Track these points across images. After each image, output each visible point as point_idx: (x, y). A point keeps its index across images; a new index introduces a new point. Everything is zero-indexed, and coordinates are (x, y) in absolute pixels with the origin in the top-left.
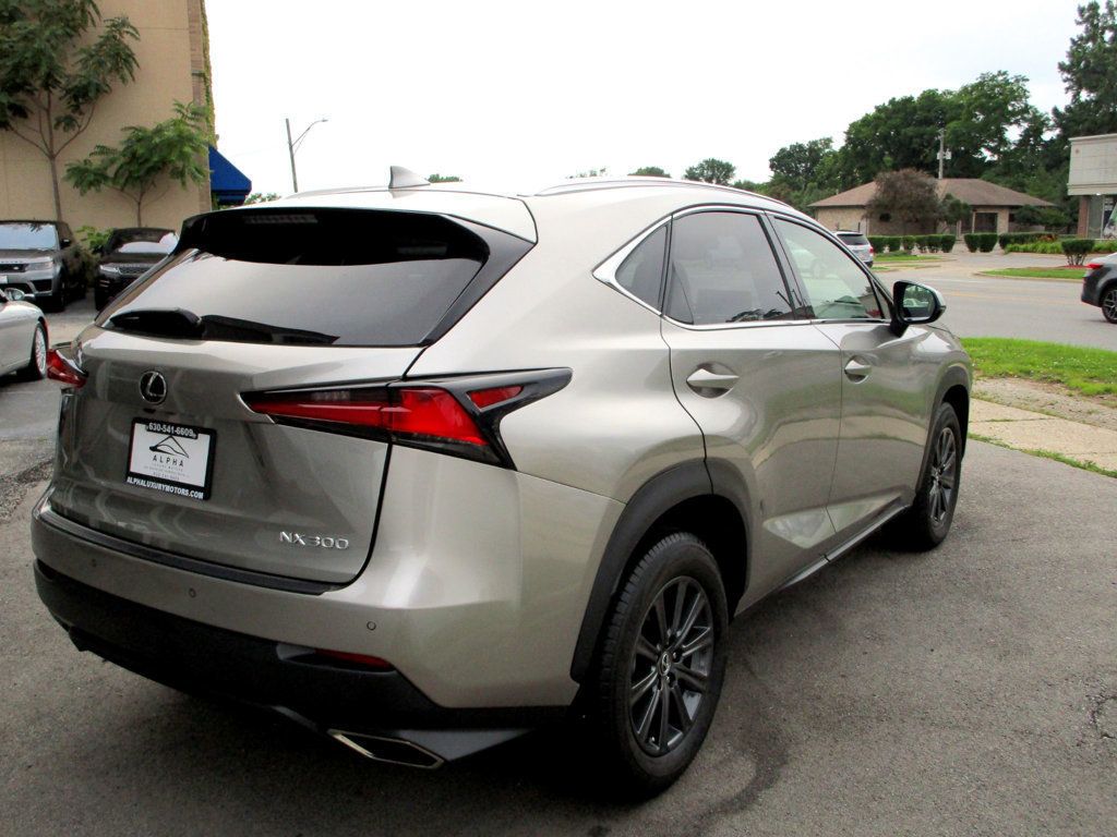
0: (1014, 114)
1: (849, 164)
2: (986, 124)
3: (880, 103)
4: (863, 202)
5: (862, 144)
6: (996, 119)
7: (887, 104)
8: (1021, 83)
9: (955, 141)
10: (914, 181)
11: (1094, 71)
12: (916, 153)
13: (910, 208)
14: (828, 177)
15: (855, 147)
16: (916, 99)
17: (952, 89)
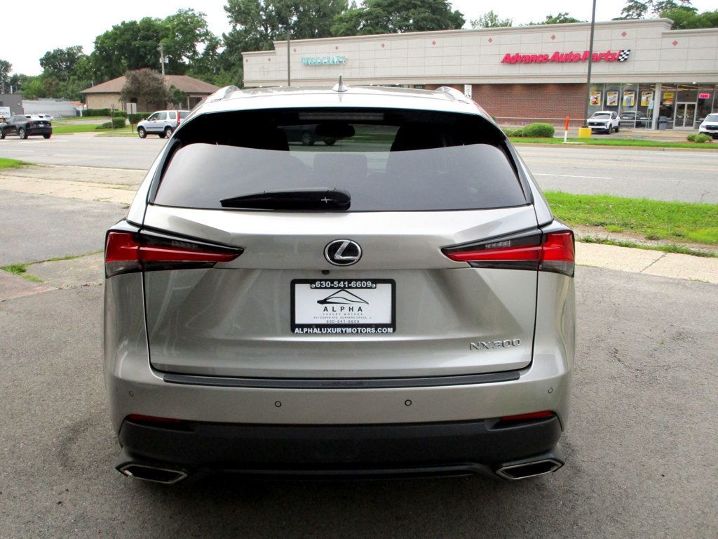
0: (200, 36)
1: (98, 65)
2: (185, 41)
3: (115, 24)
4: (119, 90)
5: (106, 50)
6: (191, 38)
7: (120, 25)
8: (203, 17)
9: (168, 51)
10: (150, 76)
11: (244, 13)
12: (143, 58)
13: (149, 94)
14: (84, 73)
15: (101, 52)
16: (138, 23)
17: (160, 17)
